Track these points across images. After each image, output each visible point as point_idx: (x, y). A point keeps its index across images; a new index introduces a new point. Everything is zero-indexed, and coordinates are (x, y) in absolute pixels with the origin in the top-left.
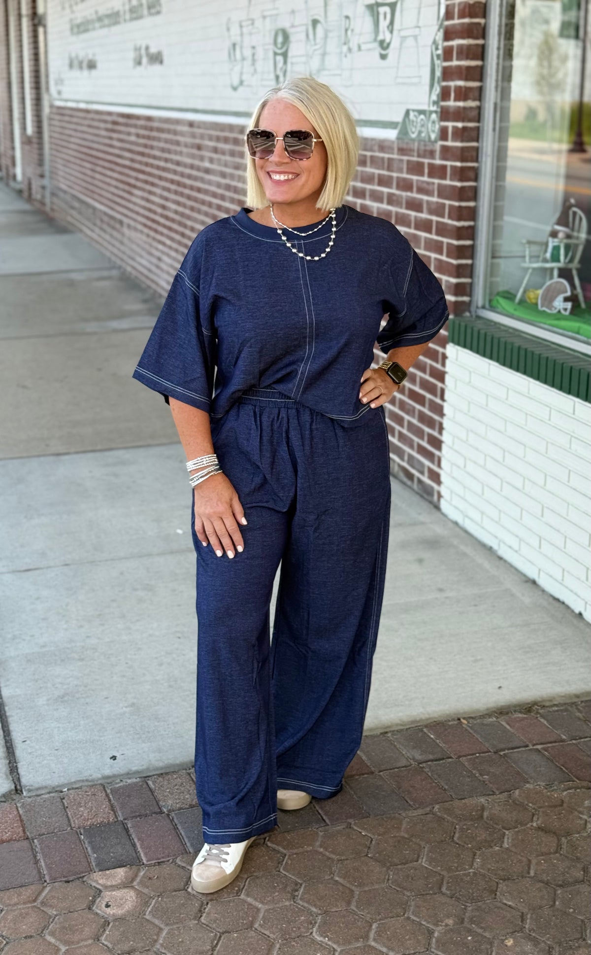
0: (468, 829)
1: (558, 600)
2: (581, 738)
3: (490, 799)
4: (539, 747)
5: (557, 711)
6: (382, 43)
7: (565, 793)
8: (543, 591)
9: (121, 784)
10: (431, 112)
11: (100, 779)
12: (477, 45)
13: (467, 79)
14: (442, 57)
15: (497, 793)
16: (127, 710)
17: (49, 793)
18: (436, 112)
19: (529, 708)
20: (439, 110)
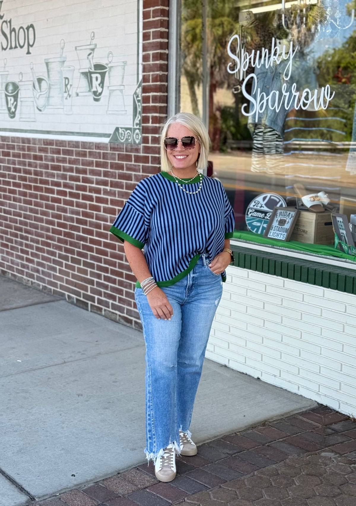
0: (277, 480)
1: (243, 373)
2: (297, 434)
3: (277, 465)
4: (281, 440)
5: (277, 423)
6: (95, 93)
7: (308, 458)
8: (233, 370)
9: (86, 488)
10: (135, 129)
11: (73, 487)
12: (164, 96)
13: (160, 112)
14: (141, 101)
15: (278, 462)
16: (62, 452)
17: (50, 497)
18: (139, 129)
19: (264, 423)
20: (141, 128)
